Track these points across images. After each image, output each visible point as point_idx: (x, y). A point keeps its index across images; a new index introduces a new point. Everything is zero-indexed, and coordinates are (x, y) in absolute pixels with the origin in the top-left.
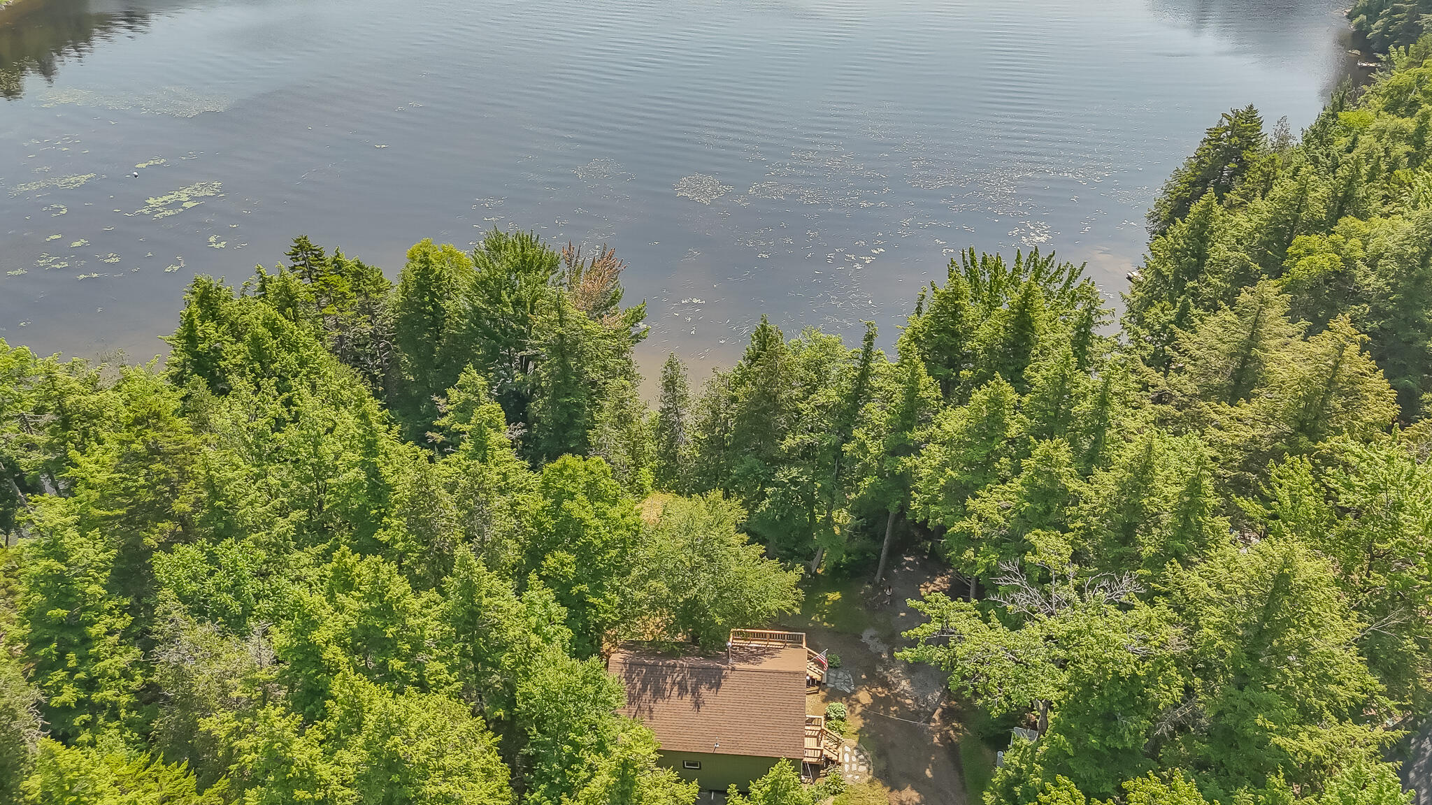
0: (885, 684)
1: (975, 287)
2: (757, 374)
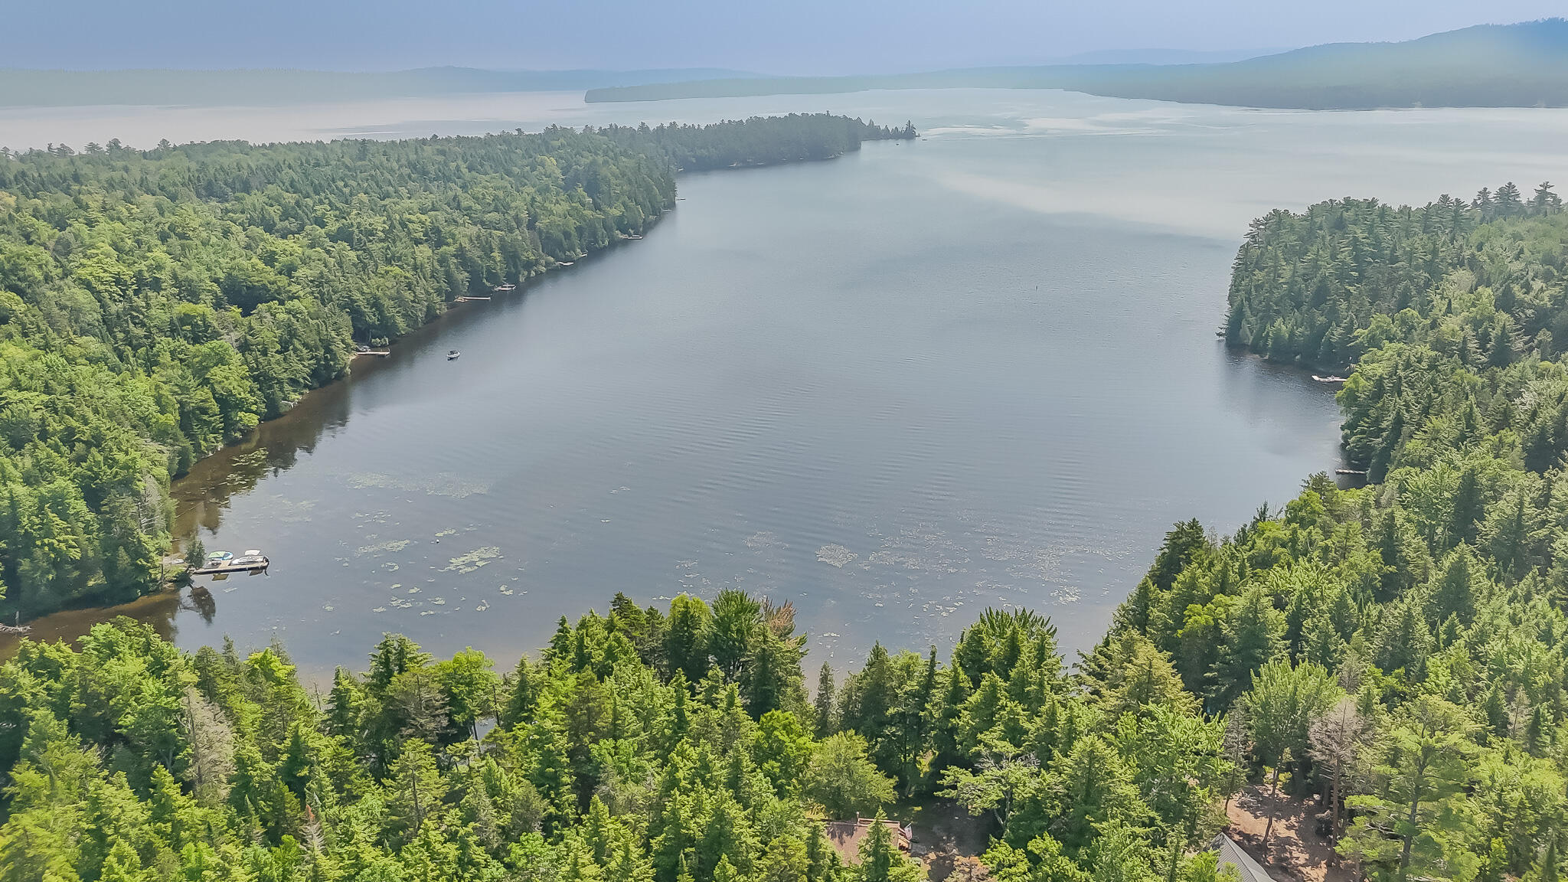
0: (944, 851)
1: (994, 629)
2: (873, 672)
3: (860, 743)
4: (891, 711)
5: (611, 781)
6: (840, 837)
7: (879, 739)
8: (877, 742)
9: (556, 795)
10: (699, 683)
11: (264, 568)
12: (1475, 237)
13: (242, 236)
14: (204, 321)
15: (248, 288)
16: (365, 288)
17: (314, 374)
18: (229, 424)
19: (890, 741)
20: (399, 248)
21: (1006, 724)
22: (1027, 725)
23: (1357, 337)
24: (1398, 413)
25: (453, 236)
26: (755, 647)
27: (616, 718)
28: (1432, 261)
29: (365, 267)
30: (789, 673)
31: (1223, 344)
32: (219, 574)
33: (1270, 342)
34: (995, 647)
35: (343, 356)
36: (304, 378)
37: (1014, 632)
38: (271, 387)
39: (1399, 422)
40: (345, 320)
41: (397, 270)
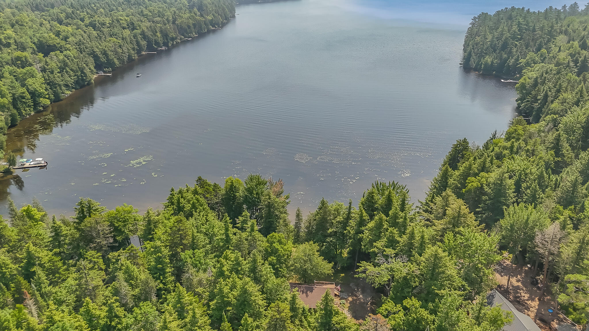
0: (356, 296)
1: (378, 191)
2: (321, 213)
3: (316, 247)
4: (330, 231)
5: (190, 271)
6: (306, 293)
7: (324, 244)
8: (323, 245)
9: (163, 278)
10: (238, 218)
11: (45, 166)
12: (565, 23)
13: (48, 26)
14: (26, 59)
15: (47, 46)
16: (99, 46)
17: (77, 82)
18: (36, 104)
19: (330, 245)
20: (116, 30)
21: (388, 239)
22: (399, 239)
23: (521, 63)
24: (546, 92)
25: (140, 26)
26: (264, 201)
27: (193, 239)
28: (551, 31)
29: (100, 38)
30: (281, 213)
31: (462, 68)
32: (25, 169)
33: (483, 66)
34: (380, 200)
35: (91, 76)
36: (71, 84)
37: (390, 193)
38: (56, 88)
39: (546, 96)
40: (91, 60)
41: (115, 40)
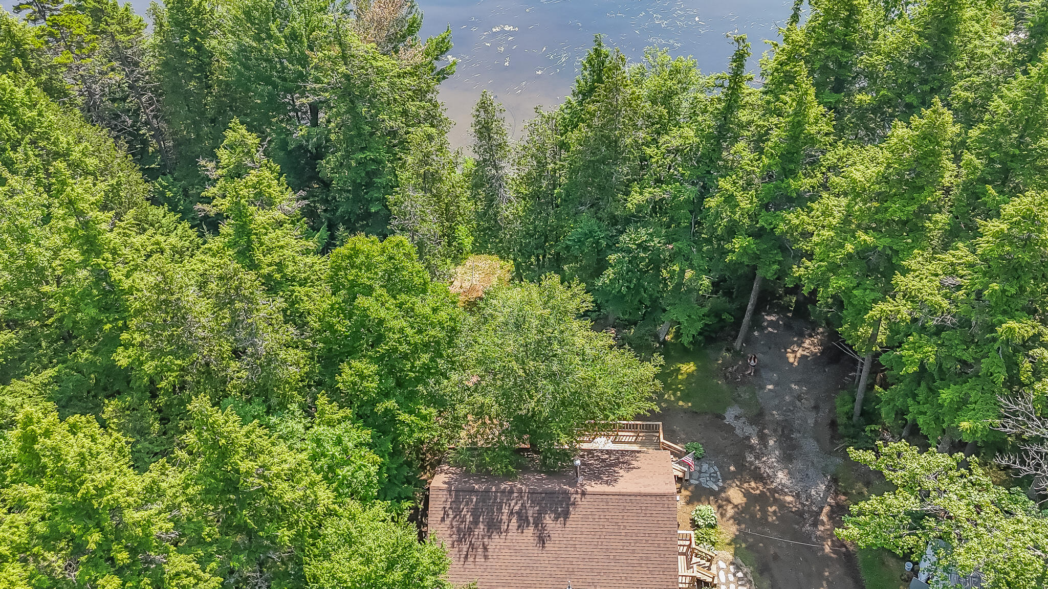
0: (759, 477)
26: (323, 71)
30: (413, 121)
